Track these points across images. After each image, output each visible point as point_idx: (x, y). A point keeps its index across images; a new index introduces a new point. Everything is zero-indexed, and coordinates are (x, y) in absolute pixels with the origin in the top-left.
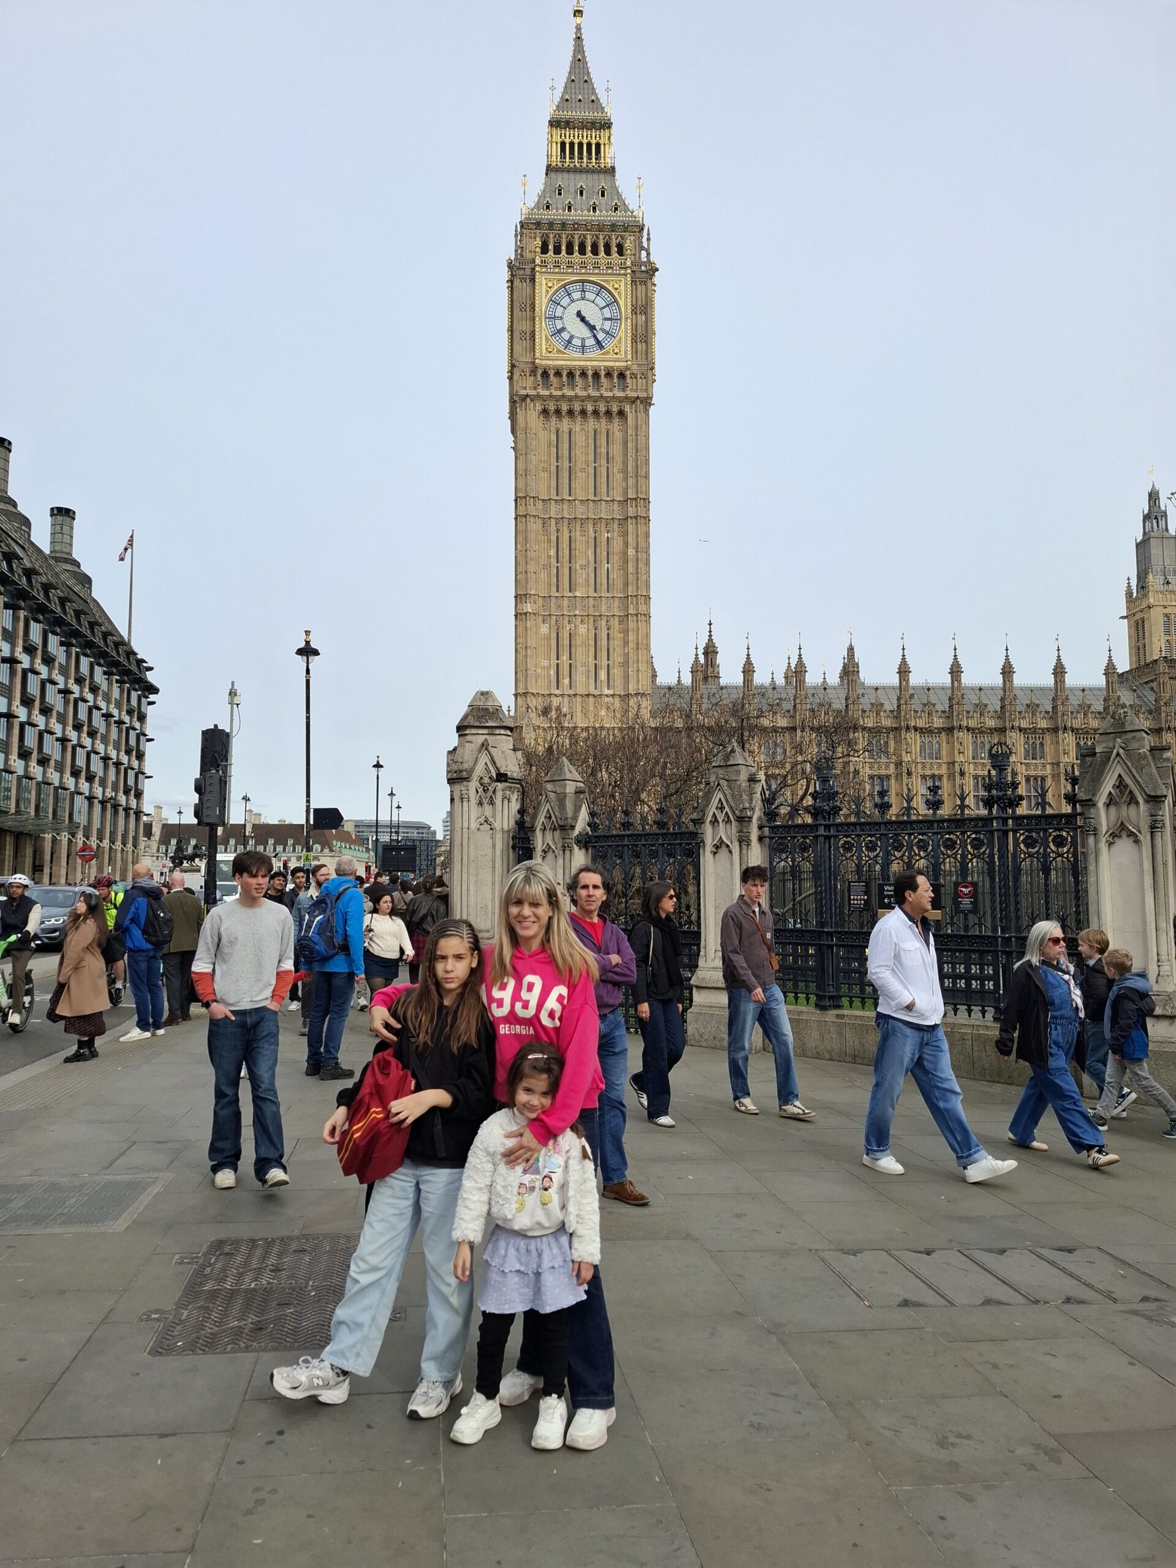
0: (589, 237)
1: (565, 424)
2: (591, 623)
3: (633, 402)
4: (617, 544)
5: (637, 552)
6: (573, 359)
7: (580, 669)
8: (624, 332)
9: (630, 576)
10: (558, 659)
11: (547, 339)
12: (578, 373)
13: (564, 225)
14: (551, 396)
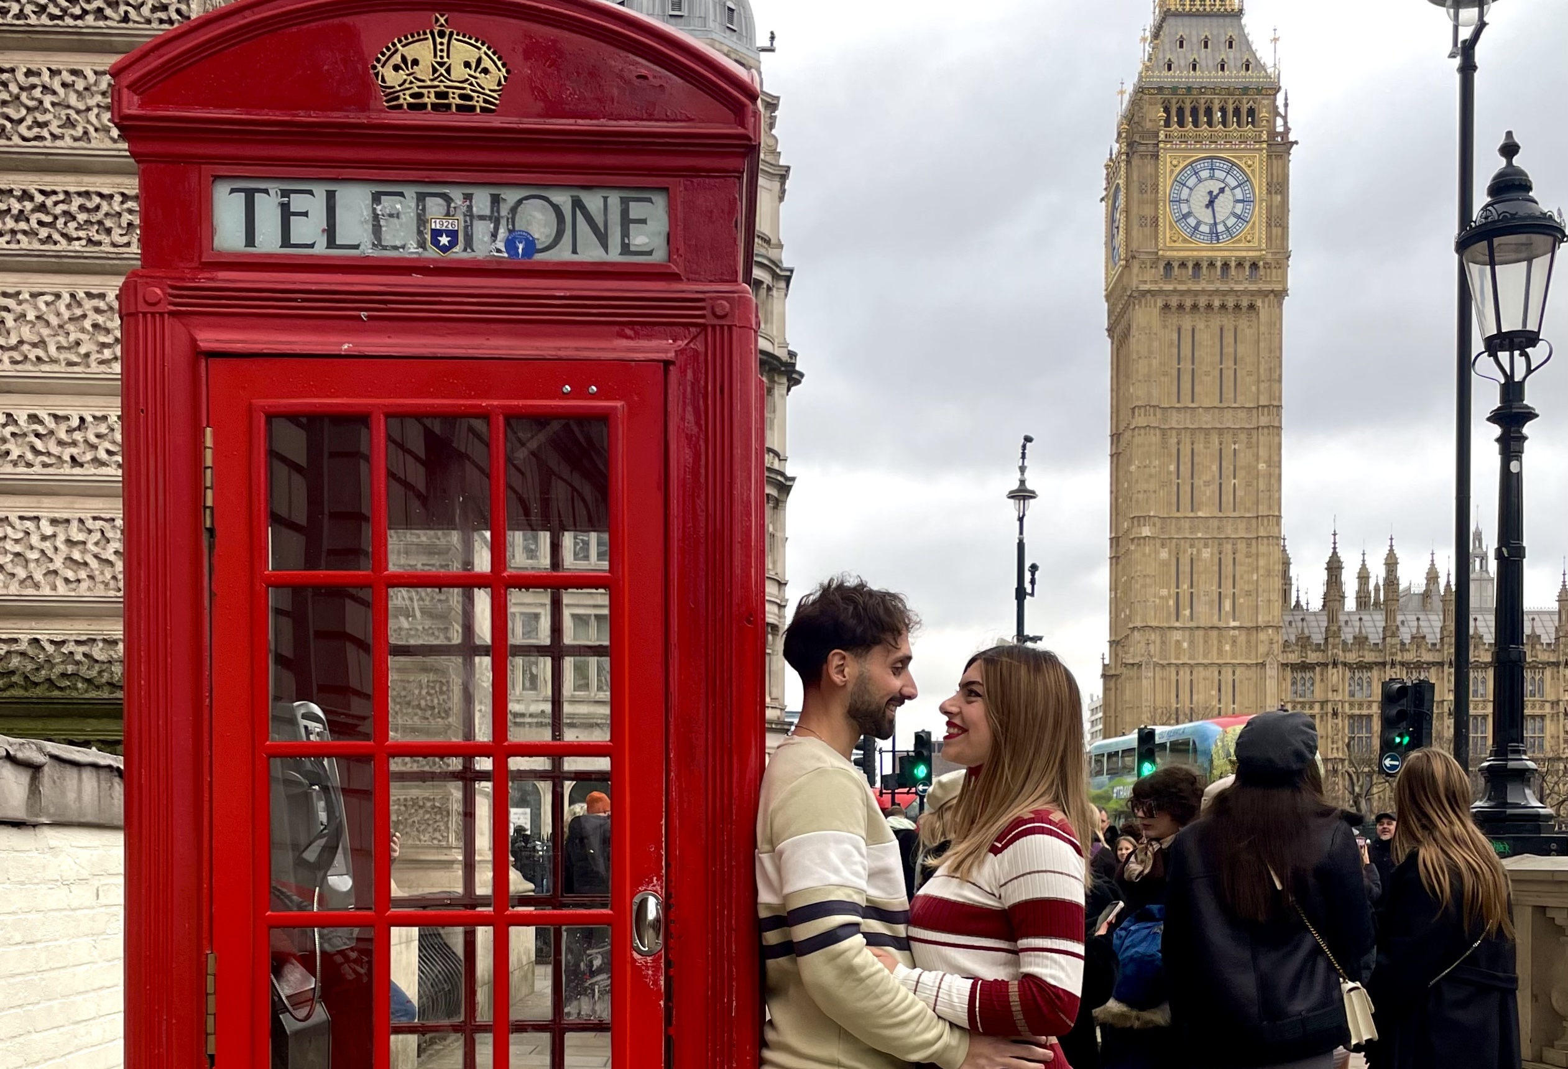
0: (1216, 102)
1: (1187, 322)
2: (1216, 546)
3: (1267, 296)
4: (1245, 457)
5: (1269, 466)
6: (1201, 249)
7: (1203, 598)
8: (1258, 214)
9: (1261, 495)
10: (1178, 587)
11: (1171, 227)
12: (1205, 265)
13: (1189, 89)
14: (1175, 291)
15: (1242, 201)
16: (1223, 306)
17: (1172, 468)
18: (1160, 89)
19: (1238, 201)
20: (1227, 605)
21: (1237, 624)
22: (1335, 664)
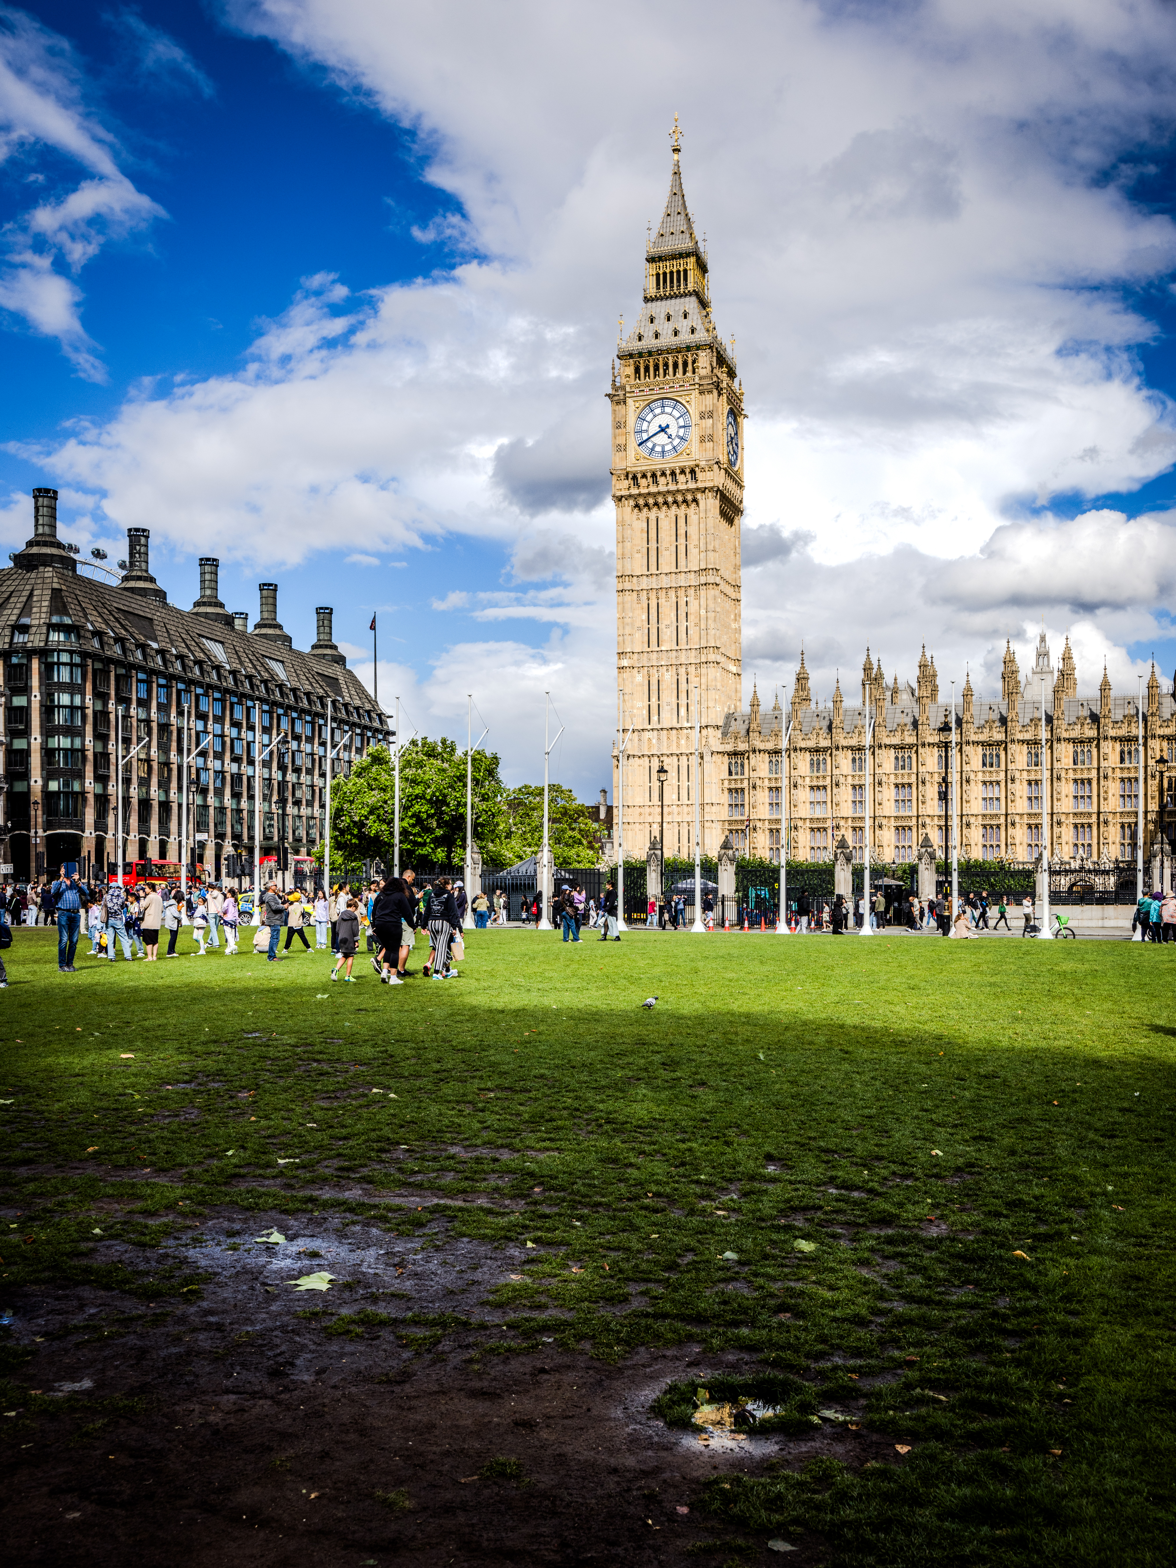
0: (672, 359)
1: (653, 514)
2: (675, 670)
3: (704, 492)
4: (694, 606)
6: (656, 463)
7: (666, 707)
9: (702, 632)
10: (649, 701)
11: (635, 449)
12: (659, 474)
13: (650, 354)
14: (640, 494)
15: (684, 427)
16: (675, 502)
17: (645, 617)
18: (631, 356)
19: (681, 427)
20: (683, 711)
21: (689, 725)
22: (754, 751)
